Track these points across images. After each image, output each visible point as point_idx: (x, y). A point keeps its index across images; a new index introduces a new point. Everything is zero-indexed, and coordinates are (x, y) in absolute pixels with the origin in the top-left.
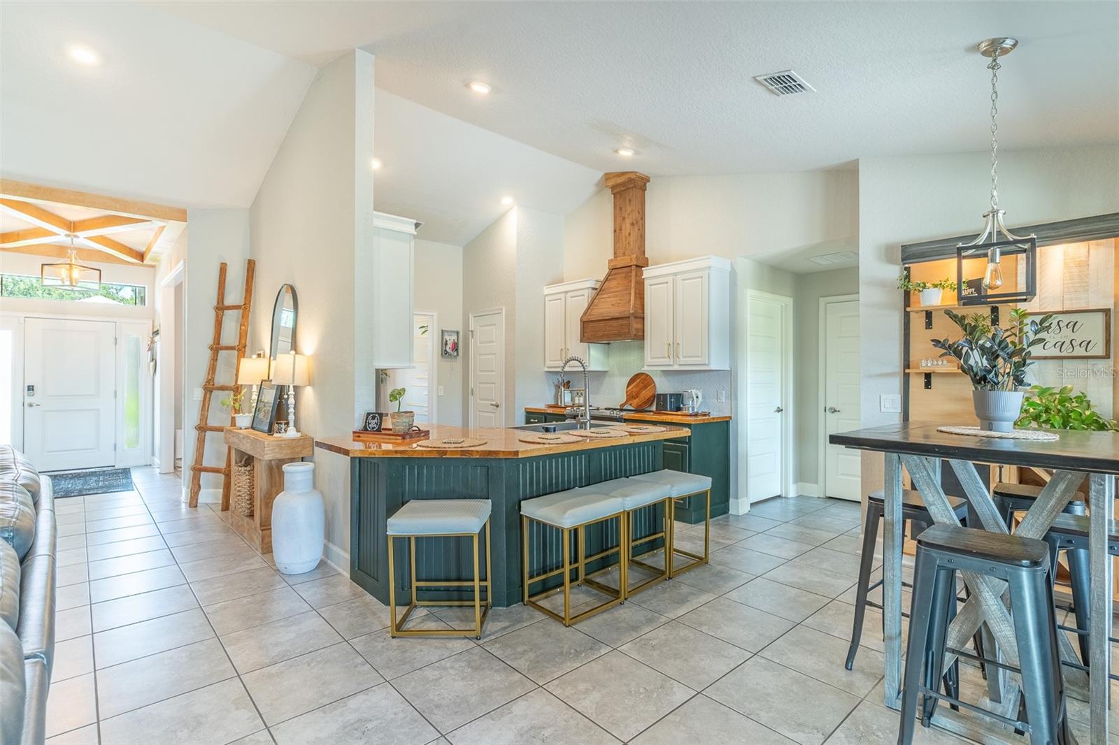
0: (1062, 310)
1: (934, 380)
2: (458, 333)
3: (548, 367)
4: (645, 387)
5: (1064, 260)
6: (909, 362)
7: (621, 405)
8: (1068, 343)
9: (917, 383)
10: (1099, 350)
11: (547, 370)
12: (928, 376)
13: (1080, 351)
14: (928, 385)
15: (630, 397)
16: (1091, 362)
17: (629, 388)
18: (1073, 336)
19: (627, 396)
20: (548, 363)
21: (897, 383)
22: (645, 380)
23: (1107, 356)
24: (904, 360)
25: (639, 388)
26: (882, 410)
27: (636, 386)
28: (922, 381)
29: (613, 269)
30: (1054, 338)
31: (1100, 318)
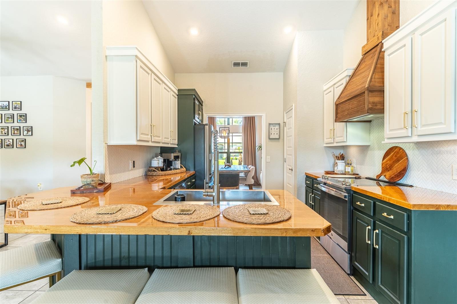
2: (279, 124)
3: (326, 144)
4: (398, 160)
7: (377, 176)
11: (325, 145)
15: (385, 169)
17: (384, 161)
19: (382, 168)
20: (326, 141)
22: (398, 153)
25: (392, 161)
27: (390, 160)
29: (365, 54)
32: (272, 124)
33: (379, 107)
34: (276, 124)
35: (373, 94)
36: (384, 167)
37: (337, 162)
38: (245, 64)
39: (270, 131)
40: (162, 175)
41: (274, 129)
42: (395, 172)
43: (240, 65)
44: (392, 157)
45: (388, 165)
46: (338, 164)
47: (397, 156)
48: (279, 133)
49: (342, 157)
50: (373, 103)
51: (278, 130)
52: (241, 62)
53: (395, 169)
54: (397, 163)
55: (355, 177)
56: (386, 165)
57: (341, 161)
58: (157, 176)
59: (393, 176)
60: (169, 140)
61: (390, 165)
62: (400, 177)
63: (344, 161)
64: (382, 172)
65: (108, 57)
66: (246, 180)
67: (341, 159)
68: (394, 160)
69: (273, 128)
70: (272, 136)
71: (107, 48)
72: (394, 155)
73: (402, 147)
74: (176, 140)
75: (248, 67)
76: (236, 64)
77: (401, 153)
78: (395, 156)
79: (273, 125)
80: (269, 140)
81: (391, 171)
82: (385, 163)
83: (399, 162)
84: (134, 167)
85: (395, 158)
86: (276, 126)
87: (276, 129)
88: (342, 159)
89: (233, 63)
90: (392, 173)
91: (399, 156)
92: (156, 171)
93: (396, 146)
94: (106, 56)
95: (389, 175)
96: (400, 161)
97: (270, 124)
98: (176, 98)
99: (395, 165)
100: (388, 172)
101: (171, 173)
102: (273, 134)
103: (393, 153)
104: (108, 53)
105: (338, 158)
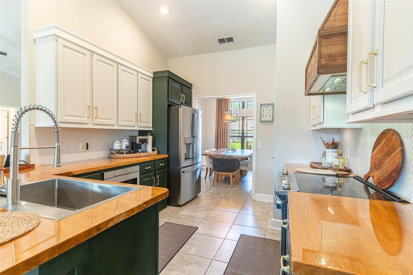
32: (265, 104)
33: (339, 61)
34: (269, 104)
35: (330, 40)
36: (373, 163)
37: (326, 152)
38: (230, 40)
39: (262, 113)
40: (120, 158)
41: (267, 110)
42: (385, 172)
43: (226, 41)
44: (383, 147)
45: (377, 160)
46: (326, 153)
47: (389, 146)
48: (272, 115)
49: (335, 146)
50: (330, 56)
51: (272, 111)
52: (225, 37)
53: (384, 168)
54: (388, 157)
55: (335, 174)
56: (376, 160)
57: (331, 150)
58: (116, 158)
59: (381, 179)
60: (134, 123)
61: (379, 161)
62: (390, 182)
63: (336, 150)
64: (370, 171)
65: (36, 40)
66: (247, 166)
67: (331, 148)
68: (385, 152)
69: (265, 109)
70: (264, 119)
71: (35, 31)
72: (386, 144)
73: (396, 129)
74: (149, 123)
75: (235, 42)
76: (221, 41)
77: (394, 141)
78: (387, 146)
79: (266, 106)
80: (261, 123)
81: (379, 171)
82: (374, 157)
83: (390, 156)
84: (87, 149)
85: (386, 149)
86: (269, 106)
87: (268, 110)
88: (333, 146)
89: (217, 40)
90: (381, 174)
91: (391, 145)
92: (115, 154)
93: (390, 128)
94: (34, 40)
95: (378, 176)
96: (392, 154)
97: (261, 105)
98: (150, 81)
99: (385, 160)
100: (377, 172)
101: (132, 157)
102: (265, 116)
103: (384, 140)
104: (35, 36)
105: (328, 146)
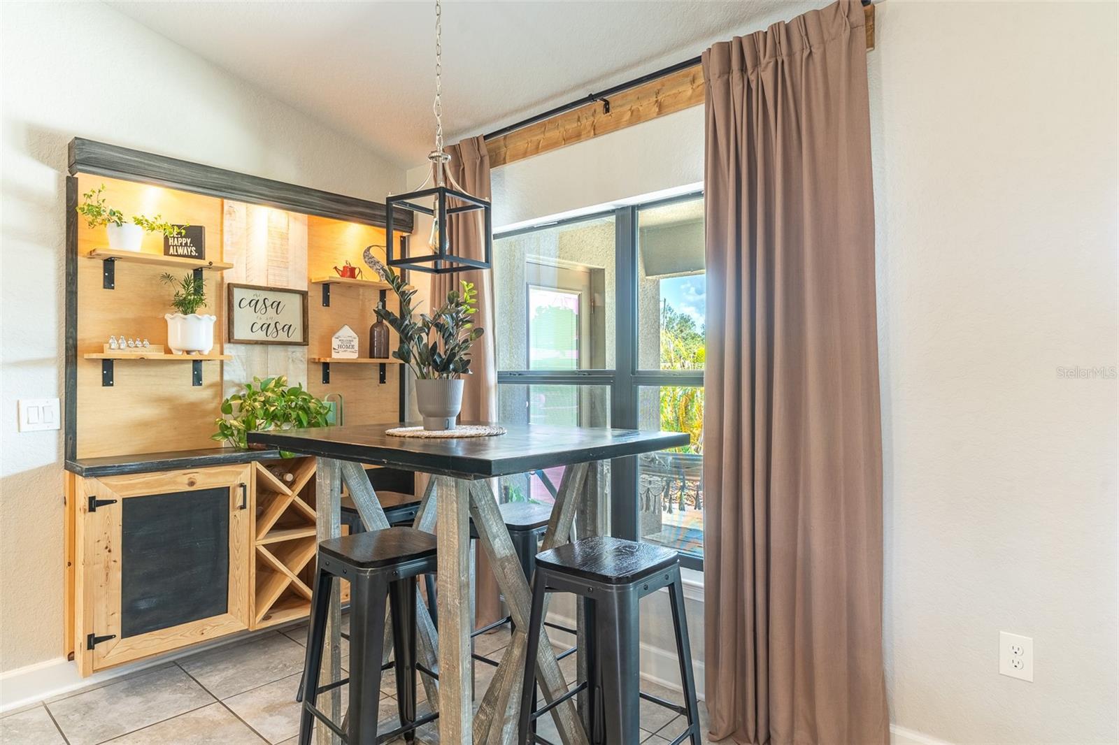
0: (266, 285)
1: (118, 372)
5: (269, 227)
6: (76, 340)
8: (272, 326)
9: (88, 376)
10: (297, 336)
12: (108, 365)
13: (282, 337)
14: (108, 380)
16: (291, 349)
18: (277, 318)
21: (52, 377)
23: (305, 342)
24: (67, 338)
26: (23, 429)
28: (97, 373)
30: (261, 318)
31: (297, 299)
